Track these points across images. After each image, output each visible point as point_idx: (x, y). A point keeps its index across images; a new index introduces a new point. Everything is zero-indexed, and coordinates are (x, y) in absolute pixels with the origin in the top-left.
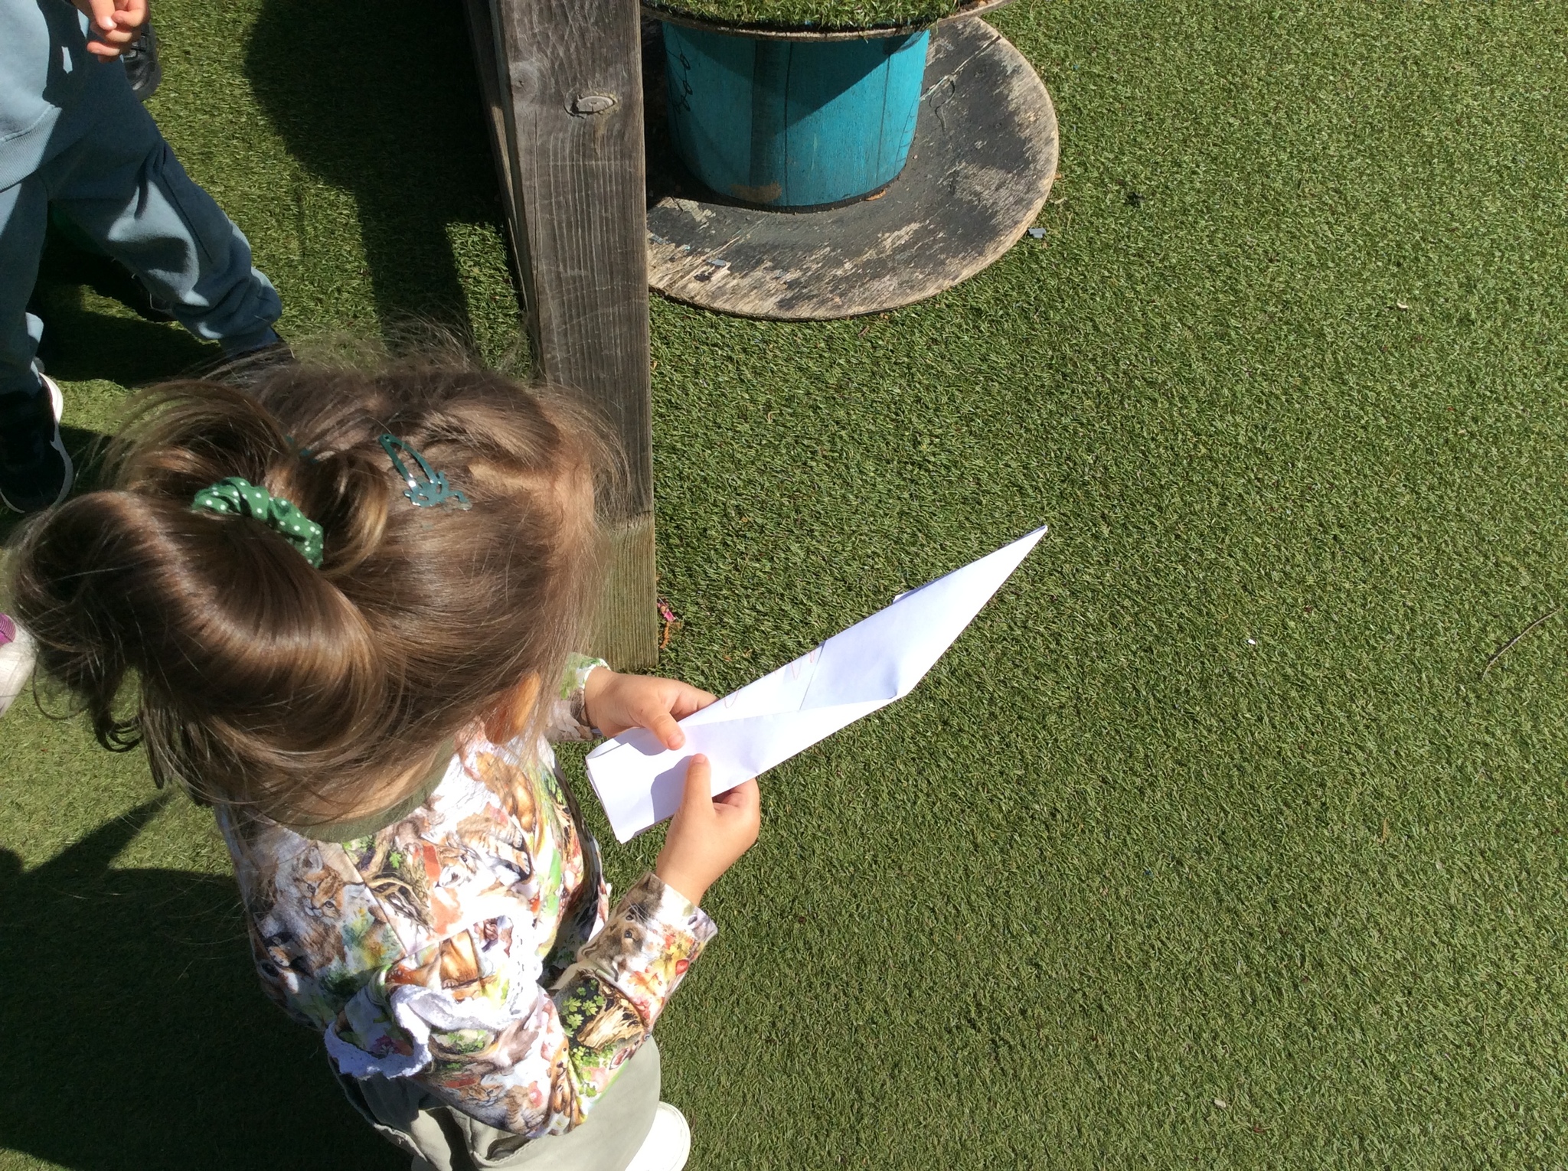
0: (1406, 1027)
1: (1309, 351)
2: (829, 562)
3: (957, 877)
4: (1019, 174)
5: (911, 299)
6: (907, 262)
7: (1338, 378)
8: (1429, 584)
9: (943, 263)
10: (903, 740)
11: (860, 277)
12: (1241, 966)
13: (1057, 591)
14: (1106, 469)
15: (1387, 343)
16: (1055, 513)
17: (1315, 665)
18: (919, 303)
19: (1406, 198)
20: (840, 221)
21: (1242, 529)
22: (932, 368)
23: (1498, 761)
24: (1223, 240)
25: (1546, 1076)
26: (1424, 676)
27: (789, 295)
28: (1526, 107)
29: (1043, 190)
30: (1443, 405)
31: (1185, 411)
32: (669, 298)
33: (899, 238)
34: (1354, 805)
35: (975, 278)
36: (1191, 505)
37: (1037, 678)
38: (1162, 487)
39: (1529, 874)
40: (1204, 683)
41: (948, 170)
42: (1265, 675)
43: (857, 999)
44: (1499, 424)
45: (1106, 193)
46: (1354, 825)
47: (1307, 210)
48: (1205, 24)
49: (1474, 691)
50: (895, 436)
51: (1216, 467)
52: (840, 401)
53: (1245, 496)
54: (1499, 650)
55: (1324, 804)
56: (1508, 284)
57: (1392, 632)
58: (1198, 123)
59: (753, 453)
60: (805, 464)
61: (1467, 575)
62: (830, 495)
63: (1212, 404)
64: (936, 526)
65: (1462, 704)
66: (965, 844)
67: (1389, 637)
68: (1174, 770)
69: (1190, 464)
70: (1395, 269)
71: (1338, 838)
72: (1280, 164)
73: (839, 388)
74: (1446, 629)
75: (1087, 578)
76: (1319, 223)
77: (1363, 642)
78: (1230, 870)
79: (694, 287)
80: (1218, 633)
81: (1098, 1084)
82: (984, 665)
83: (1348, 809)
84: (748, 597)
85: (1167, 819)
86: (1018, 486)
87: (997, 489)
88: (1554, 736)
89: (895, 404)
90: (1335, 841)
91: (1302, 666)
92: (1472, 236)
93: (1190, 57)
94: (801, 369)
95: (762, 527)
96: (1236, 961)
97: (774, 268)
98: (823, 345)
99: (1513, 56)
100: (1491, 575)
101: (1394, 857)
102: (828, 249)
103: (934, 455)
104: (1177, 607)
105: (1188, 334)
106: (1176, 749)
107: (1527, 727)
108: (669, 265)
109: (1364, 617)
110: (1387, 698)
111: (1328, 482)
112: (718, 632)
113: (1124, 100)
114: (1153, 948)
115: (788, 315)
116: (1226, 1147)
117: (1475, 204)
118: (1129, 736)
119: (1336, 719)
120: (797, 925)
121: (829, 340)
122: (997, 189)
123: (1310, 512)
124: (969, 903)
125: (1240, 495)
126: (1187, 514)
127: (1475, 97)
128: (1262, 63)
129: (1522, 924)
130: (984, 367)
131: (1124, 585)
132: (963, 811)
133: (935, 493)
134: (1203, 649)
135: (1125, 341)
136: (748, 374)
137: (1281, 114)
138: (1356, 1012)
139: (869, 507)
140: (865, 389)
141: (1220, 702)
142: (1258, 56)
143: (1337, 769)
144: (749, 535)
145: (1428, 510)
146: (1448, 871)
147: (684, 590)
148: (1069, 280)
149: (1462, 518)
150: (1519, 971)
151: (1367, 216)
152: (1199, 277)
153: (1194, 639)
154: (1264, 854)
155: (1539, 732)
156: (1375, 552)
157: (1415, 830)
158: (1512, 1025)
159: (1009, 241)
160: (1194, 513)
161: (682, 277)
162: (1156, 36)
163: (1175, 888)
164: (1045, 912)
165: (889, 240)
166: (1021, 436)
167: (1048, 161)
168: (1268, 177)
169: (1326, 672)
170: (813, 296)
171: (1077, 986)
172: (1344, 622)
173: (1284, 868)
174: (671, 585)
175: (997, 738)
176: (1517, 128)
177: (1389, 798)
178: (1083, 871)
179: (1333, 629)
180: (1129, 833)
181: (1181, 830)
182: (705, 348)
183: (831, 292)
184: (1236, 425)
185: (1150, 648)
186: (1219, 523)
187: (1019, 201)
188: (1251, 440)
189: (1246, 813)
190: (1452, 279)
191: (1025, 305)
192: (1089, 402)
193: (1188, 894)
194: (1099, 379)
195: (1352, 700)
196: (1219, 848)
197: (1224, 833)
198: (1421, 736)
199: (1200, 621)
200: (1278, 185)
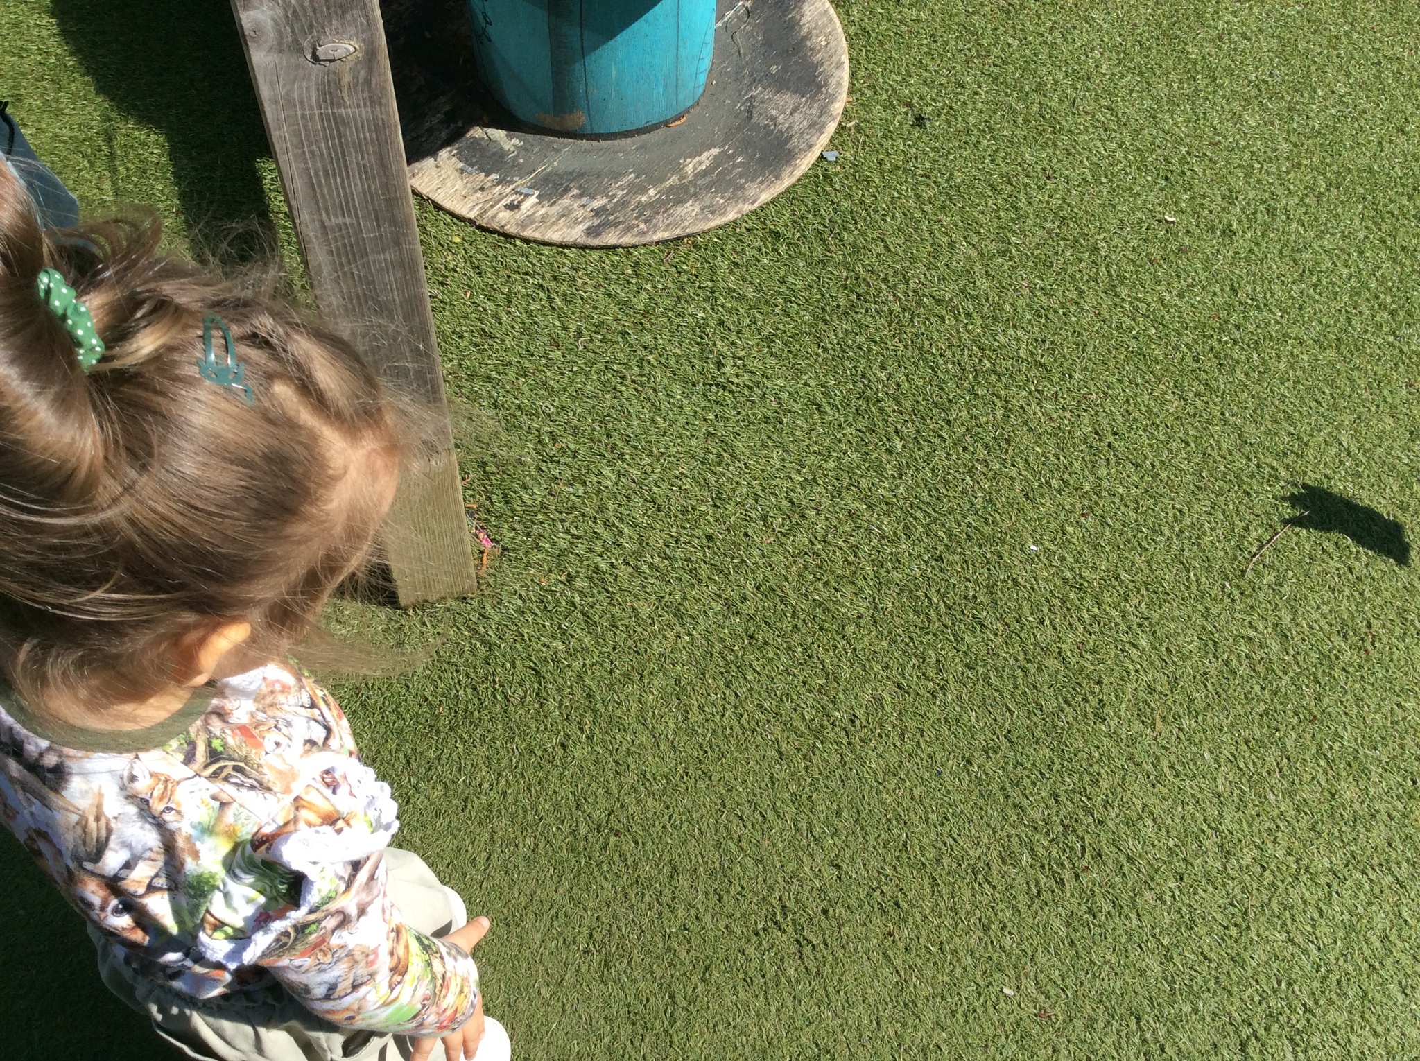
0: (1178, 911)
1: (1083, 265)
2: (639, 484)
3: (763, 785)
4: (813, 99)
5: (712, 224)
6: (707, 188)
7: (1111, 290)
8: (1197, 487)
9: (742, 187)
10: (712, 656)
11: (665, 203)
12: (1026, 859)
13: (854, 505)
14: (898, 385)
15: (1156, 253)
17: (1092, 568)
18: (720, 228)
19: (1172, 113)
20: (642, 147)
21: (1024, 439)
22: (734, 291)
23: (1260, 654)
24: (1004, 158)
25: (1305, 951)
26: (1192, 575)
27: (596, 222)
28: (1282, 22)
29: (834, 114)
30: (1207, 313)
31: (971, 327)
32: (480, 227)
33: (701, 163)
34: (1129, 701)
35: (773, 202)
36: (976, 418)
37: (836, 590)
38: (950, 401)
39: (1289, 760)
40: (990, 589)
41: (745, 95)
42: (1046, 580)
43: (670, 906)
44: (1260, 331)
45: (894, 115)
46: (1129, 720)
47: (1081, 127)
49: (1238, 587)
50: (701, 359)
51: (1000, 380)
52: (648, 326)
53: (1027, 408)
54: (1261, 547)
55: (1101, 701)
56: (1267, 195)
57: (1162, 534)
58: (980, 45)
59: (565, 379)
60: (615, 389)
61: (1231, 477)
62: (640, 419)
63: (995, 319)
64: (740, 446)
65: (1227, 600)
66: (771, 753)
67: (1160, 538)
68: (963, 673)
69: (975, 378)
70: (1163, 183)
71: (1114, 733)
72: (1056, 83)
73: (646, 314)
74: (1212, 529)
75: (882, 491)
76: (1093, 139)
77: (1136, 544)
78: (1015, 767)
79: (504, 216)
80: (1003, 541)
81: (895, 978)
82: (786, 579)
83: (1124, 705)
84: (562, 521)
85: (958, 721)
86: (817, 404)
87: (797, 408)
88: (1311, 628)
89: (700, 327)
90: (1111, 735)
91: (1080, 568)
92: (1233, 149)
94: (609, 296)
95: (575, 454)
96: (1022, 854)
97: (581, 196)
98: (630, 271)
100: (1252, 477)
101: (1166, 749)
102: (633, 175)
103: (737, 376)
104: (964, 516)
105: (972, 251)
106: (965, 653)
107: (1287, 620)
108: (479, 194)
109: (1136, 521)
110: (1158, 596)
111: (1103, 392)
112: (535, 556)
113: (910, 23)
114: (945, 844)
115: (596, 242)
116: (1014, 1032)
117: (1236, 118)
118: (921, 642)
119: (1111, 619)
120: (613, 839)
121: (636, 266)
122: (791, 114)
123: (1086, 422)
124: (774, 809)
125: (1022, 407)
126: (973, 427)
127: (1235, 14)
129: (1283, 809)
130: (784, 289)
131: (916, 498)
132: (769, 721)
133: (739, 413)
134: (989, 556)
135: (914, 260)
136: (559, 302)
138: (1133, 899)
139: (676, 429)
140: (670, 314)
141: (1005, 607)
143: (1113, 666)
144: (562, 460)
145: (1195, 415)
146: (1216, 761)
147: (501, 516)
148: (861, 201)
149: (1225, 422)
150: (1281, 853)
151: (1137, 132)
152: (982, 196)
153: (980, 546)
154: (1047, 751)
155: (1297, 625)
156: (1146, 457)
157: (1186, 722)
158: (1274, 904)
159: (804, 164)
160: (980, 426)
161: (492, 206)
163: (965, 787)
164: (845, 814)
165: (691, 166)
166: (818, 355)
167: (839, 84)
168: (1045, 96)
169: (1102, 574)
170: (619, 223)
171: (875, 884)
172: (1118, 525)
173: (1065, 763)
174: (488, 511)
175: (800, 649)
176: (1274, 43)
177: (1161, 693)
178: (880, 774)
179: (1108, 533)
180: (922, 736)
181: (971, 731)
182: (517, 276)
183: (637, 218)
184: (1018, 340)
185: (940, 557)
186: (1003, 435)
187: (812, 125)
188: (1032, 353)
189: (1029, 712)
190: (1216, 191)
191: (821, 228)
192: (882, 321)
193: (977, 791)
194: (891, 298)
195: (1126, 601)
196: (1005, 746)
197: (1009, 732)
198: (1190, 632)
199: (986, 529)
200: (1054, 104)
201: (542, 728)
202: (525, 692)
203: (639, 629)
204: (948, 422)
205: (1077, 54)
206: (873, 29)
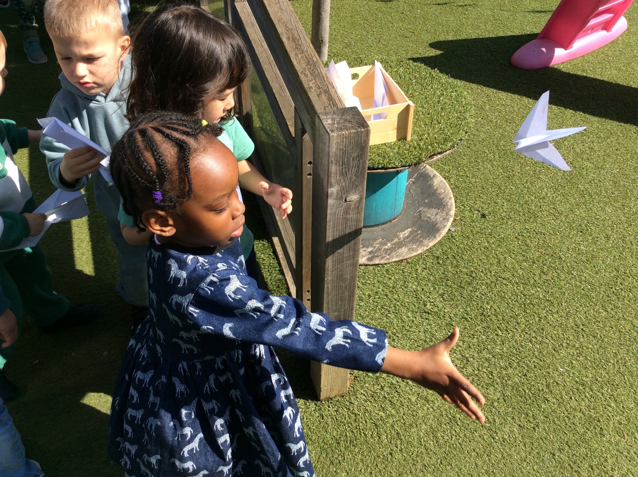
3: (473, 467)
4: (443, 210)
5: (413, 255)
6: (410, 242)
7: (570, 273)
8: (620, 344)
9: (422, 241)
10: (443, 416)
11: (394, 248)
13: (487, 356)
14: (495, 310)
15: (584, 259)
16: (480, 327)
17: (586, 376)
18: (416, 256)
19: (578, 209)
20: (383, 230)
21: (548, 328)
26: (626, 377)
27: (370, 256)
28: (612, 176)
29: (452, 215)
30: (608, 279)
31: (519, 288)
33: (405, 234)
34: (612, 428)
35: (434, 246)
36: (528, 321)
38: (517, 315)
40: (548, 386)
41: (418, 210)
44: (630, 285)
45: (473, 214)
46: (614, 436)
47: (545, 215)
48: (496, 156)
50: (417, 303)
51: (534, 307)
52: (395, 292)
53: (547, 317)
55: (601, 428)
56: (621, 236)
57: (610, 362)
58: (500, 189)
60: (387, 315)
67: (610, 364)
68: (544, 420)
69: (525, 306)
70: (581, 234)
71: (609, 441)
72: (532, 201)
73: (394, 288)
74: (630, 360)
75: (497, 350)
76: (551, 220)
77: (601, 367)
78: (573, 456)
80: (549, 367)
83: (610, 430)
85: (546, 439)
86: (465, 318)
89: (415, 292)
90: (609, 442)
91: (581, 377)
92: (605, 220)
93: (493, 167)
99: (604, 159)
101: (631, 446)
102: (381, 239)
103: (432, 308)
104: (532, 359)
105: (513, 260)
106: (543, 412)
109: (599, 358)
110: (614, 386)
111: (575, 310)
112: (367, 379)
113: (473, 183)
115: (371, 263)
117: (603, 209)
118: (525, 408)
119: (598, 396)
121: (387, 271)
122: (436, 216)
123: (571, 321)
125: (545, 317)
126: (528, 325)
127: (594, 173)
128: (518, 167)
131: (511, 352)
134: (545, 373)
135: (492, 264)
137: (529, 184)
140: (403, 287)
141: (555, 393)
142: (516, 165)
143: (603, 414)
145: (612, 317)
148: (467, 245)
149: (625, 319)
151: (566, 216)
152: (513, 241)
153: (540, 370)
154: (584, 449)
156: (597, 334)
159: (444, 232)
160: (530, 324)
162: (480, 161)
163: (554, 465)
165: (402, 235)
166: (462, 300)
167: (451, 205)
168: (529, 205)
169: (590, 379)
170: (379, 256)
172: (593, 360)
173: (592, 453)
176: (611, 183)
177: (624, 424)
178: (519, 461)
179: (589, 363)
180: (533, 445)
181: (552, 442)
183: (385, 254)
184: (538, 291)
185: (526, 374)
186: (540, 327)
187: (444, 219)
188: (544, 297)
189: (574, 434)
190: (601, 236)
191: (454, 254)
192: (483, 287)
193: (559, 466)
194: (486, 278)
195: (602, 388)
196: (567, 448)
197: (567, 442)
198: (630, 400)
199: (541, 363)
200: (533, 208)
201: (381, 447)
202: (372, 433)
203: (412, 406)
204: (518, 323)
205: (538, 190)
206: (460, 186)
